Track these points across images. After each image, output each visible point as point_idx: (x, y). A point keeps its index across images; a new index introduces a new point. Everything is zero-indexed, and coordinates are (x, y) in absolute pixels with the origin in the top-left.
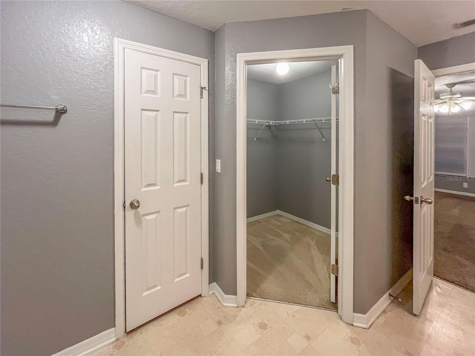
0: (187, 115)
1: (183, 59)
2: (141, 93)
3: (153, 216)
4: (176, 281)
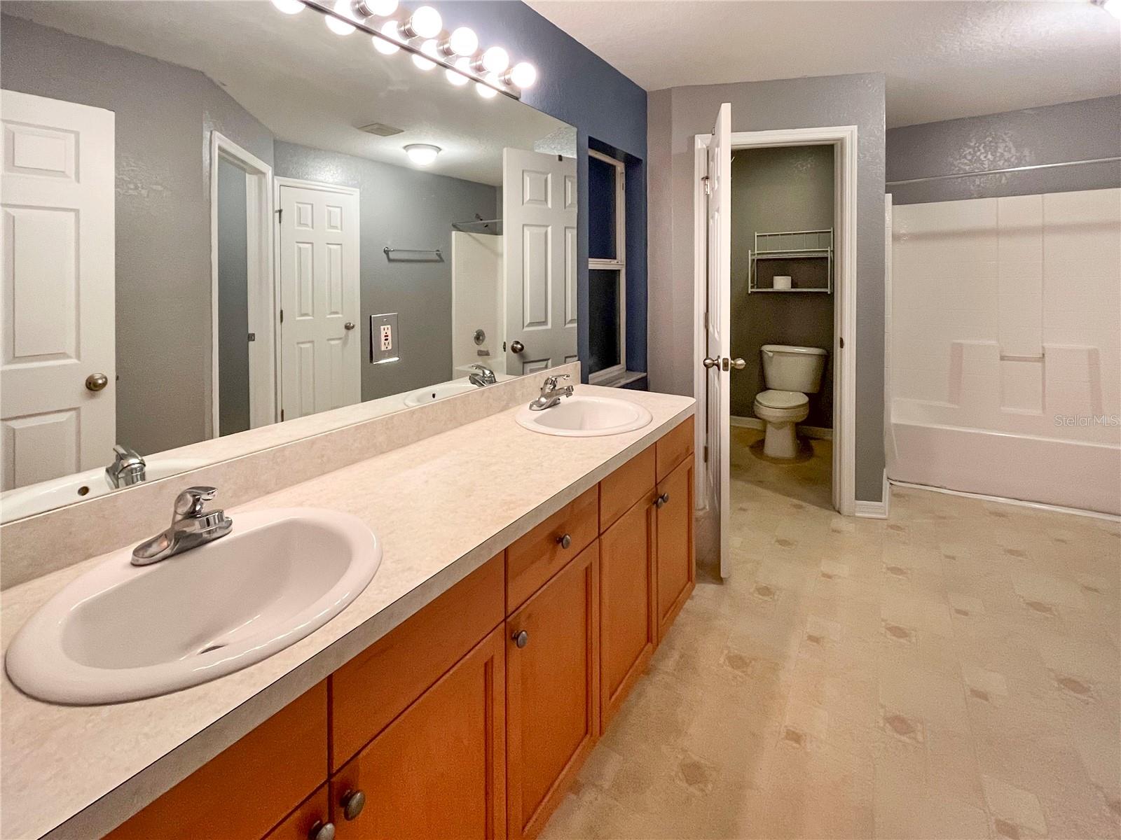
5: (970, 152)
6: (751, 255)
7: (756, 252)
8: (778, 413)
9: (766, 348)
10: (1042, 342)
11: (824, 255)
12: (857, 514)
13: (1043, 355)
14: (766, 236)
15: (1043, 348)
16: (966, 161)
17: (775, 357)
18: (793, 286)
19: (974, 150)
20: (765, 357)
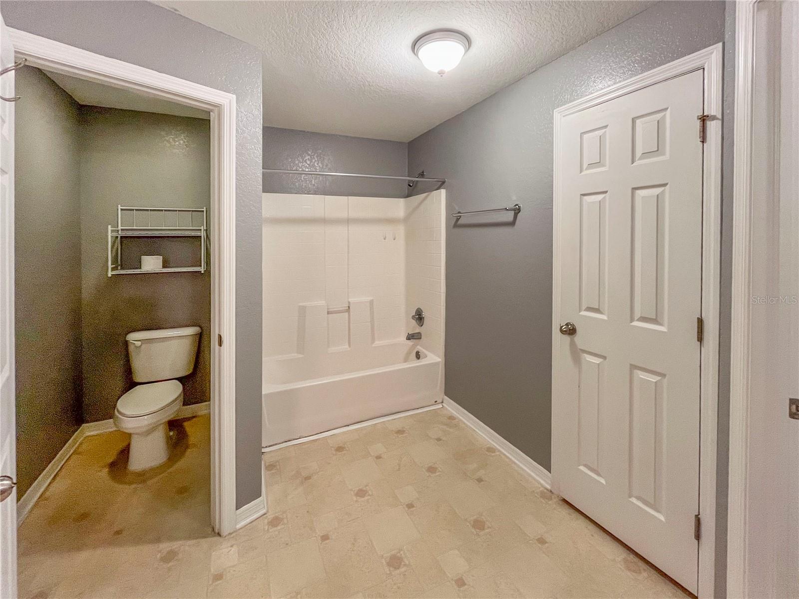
0: (665, 189)
1: (674, 72)
2: (581, 171)
3: (597, 361)
4: (632, 501)
5: (308, 159)
6: (112, 231)
7: (120, 228)
8: (146, 422)
9: (133, 337)
10: (348, 299)
11: (197, 234)
12: (238, 526)
13: (349, 307)
14: (133, 210)
15: (349, 303)
16: (306, 165)
17: (143, 346)
18: (164, 267)
19: (311, 157)
20: (131, 348)
